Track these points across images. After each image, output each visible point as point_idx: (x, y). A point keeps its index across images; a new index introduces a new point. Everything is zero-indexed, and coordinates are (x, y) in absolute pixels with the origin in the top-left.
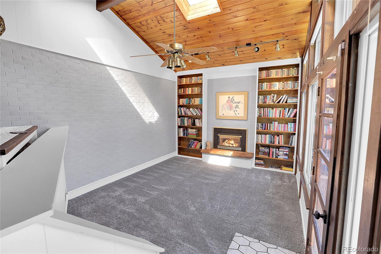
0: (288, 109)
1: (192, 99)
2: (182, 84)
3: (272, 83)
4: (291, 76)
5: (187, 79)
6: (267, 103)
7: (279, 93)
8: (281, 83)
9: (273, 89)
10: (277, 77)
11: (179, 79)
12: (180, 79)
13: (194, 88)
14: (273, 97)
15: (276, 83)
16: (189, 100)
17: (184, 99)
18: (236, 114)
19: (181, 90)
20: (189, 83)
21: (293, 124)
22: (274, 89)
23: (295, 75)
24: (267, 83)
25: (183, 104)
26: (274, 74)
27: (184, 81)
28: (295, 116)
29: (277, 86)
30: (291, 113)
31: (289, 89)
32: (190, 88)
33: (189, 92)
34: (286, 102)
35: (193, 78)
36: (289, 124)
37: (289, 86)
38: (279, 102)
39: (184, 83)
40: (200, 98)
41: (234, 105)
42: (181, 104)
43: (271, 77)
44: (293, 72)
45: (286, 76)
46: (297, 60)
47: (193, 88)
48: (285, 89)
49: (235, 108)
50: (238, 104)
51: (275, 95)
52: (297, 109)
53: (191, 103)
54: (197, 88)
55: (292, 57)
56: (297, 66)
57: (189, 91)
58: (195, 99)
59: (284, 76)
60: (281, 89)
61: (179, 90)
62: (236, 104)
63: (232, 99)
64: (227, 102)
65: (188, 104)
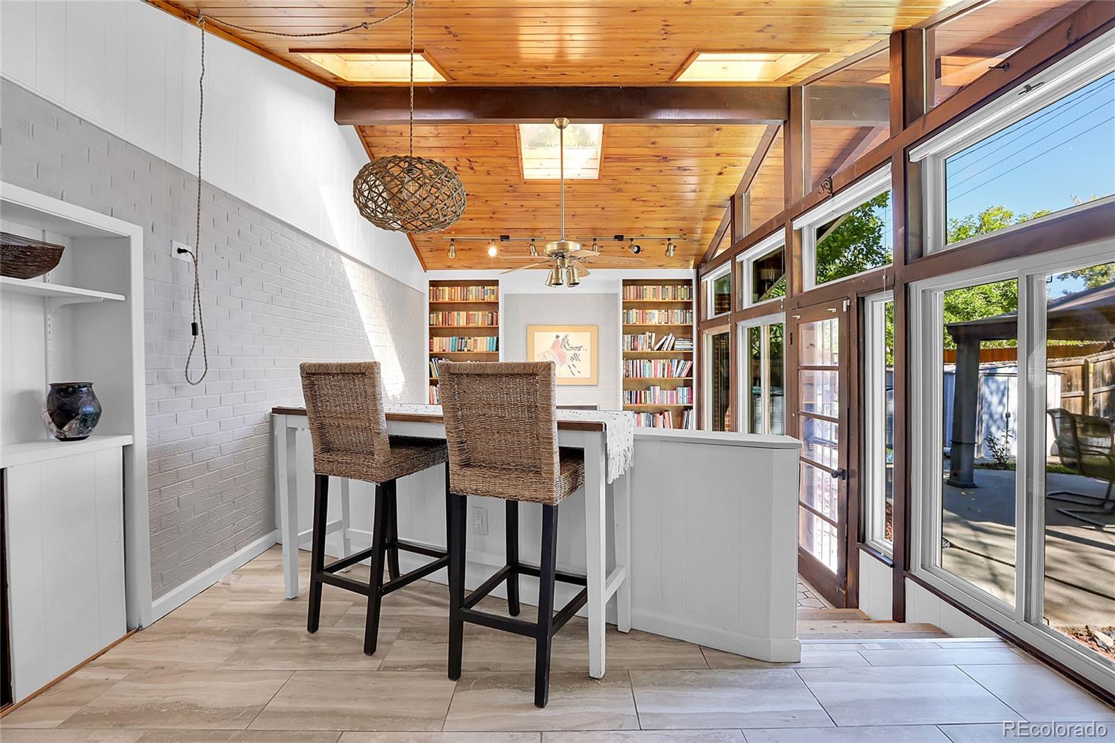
0: (677, 361)
1: (470, 339)
2: (441, 301)
3: (647, 311)
4: (679, 300)
5: (453, 290)
6: (640, 350)
7: (659, 331)
8: (663, 311)
9: (648, 323)
10: (655, 300)
11: (432, 288)
12: (435, 288)
13: (474, 313)
14: (650, 337)
15: (654, 311)
16: (460, 340)
17: (444, 338)
18: (573, 374)
19: (437, 316)
20: (459, 301)
21: (686, 388)
22: (651, 324)
23: (685, 300)
24: (638, 311)
25: (444, 350)
26: (649, 294)
27: (446, 295)
28: (690, 373)
29: (656, 317)
30: (682, 369)
31: (676, 324)
32: (461, 313)
33: (461, 321)
34: (673, 349)
35: (471, 288)
36: (680, 389)
37: (677, 317)
38: (659, 349)
39: (446, 300)
40: (488, 338)
41: (571, 353)
42: (436, 350)
43: (645, 300)
44: (682, 295)
45: (671, 300)
46: (690, 273)
47: (471, 313)
48: (670, 324)
49: (572, 359)
50: (578, 352)
51: (654, 334)
52: (692, 360)
53: (466, 349)
54: (480, 313)
55: (681, 267)
56: (688, 282)
57: (460, 319)
58: (476, 338)
59: (667, 300)
60: (663, 323)
61: (431, 315)
62: (573, 352)
63: (563, 340)
64: (553, 347)
65: (458, 350)
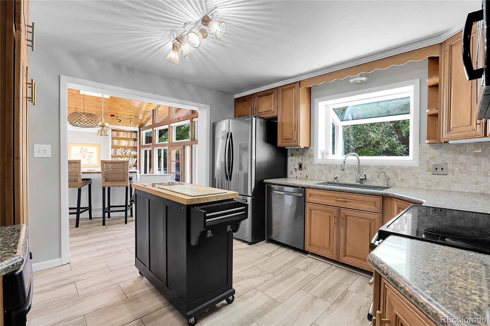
0: (131, 158)
3: (120, 141)
4: (133, 138)
6: (117, 154)
7: (125, 148)
8: (127, 141)
10: (123, 137)
14: (122, 150)
15: (123, 141)
18: (89, 163)
21: (134, 168)
22: (122, 145)
23: (135, 138)
24: (117, 140)
26: (121, 135)
28: (136, 162)
29: (124, 143)
30: (134, 161)
31: (131, 146)
34: (130, 154)
36: (133, 168)
37: (132, 144)
38: (125, 154)
41: (87, 155)
43: (120, 137)
44: (134, 136)
45: (130, 138)
46: (137, 129)
48: (129, 146)
49: (89, 157)
50: (91, 154)
51: (123, 149)
52: (137, 158)
55: (134, 127)
56: (136, 132)
59: (128, 137)
60: (127, 145)
62: (90, 154)
63: (85, 149)
64: (80, 152)
